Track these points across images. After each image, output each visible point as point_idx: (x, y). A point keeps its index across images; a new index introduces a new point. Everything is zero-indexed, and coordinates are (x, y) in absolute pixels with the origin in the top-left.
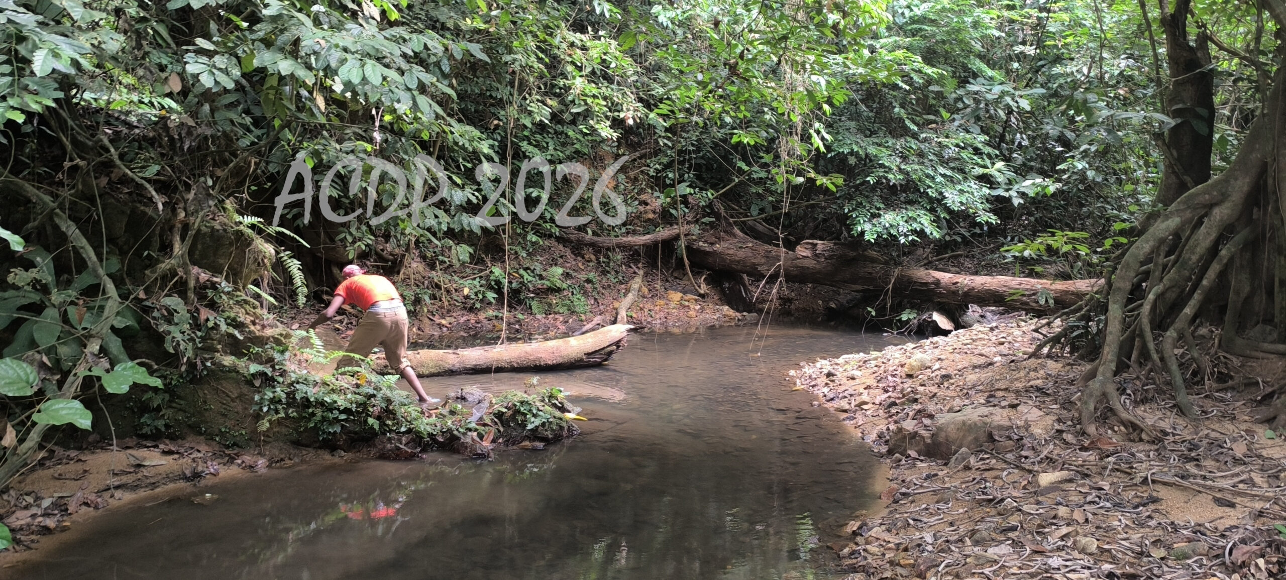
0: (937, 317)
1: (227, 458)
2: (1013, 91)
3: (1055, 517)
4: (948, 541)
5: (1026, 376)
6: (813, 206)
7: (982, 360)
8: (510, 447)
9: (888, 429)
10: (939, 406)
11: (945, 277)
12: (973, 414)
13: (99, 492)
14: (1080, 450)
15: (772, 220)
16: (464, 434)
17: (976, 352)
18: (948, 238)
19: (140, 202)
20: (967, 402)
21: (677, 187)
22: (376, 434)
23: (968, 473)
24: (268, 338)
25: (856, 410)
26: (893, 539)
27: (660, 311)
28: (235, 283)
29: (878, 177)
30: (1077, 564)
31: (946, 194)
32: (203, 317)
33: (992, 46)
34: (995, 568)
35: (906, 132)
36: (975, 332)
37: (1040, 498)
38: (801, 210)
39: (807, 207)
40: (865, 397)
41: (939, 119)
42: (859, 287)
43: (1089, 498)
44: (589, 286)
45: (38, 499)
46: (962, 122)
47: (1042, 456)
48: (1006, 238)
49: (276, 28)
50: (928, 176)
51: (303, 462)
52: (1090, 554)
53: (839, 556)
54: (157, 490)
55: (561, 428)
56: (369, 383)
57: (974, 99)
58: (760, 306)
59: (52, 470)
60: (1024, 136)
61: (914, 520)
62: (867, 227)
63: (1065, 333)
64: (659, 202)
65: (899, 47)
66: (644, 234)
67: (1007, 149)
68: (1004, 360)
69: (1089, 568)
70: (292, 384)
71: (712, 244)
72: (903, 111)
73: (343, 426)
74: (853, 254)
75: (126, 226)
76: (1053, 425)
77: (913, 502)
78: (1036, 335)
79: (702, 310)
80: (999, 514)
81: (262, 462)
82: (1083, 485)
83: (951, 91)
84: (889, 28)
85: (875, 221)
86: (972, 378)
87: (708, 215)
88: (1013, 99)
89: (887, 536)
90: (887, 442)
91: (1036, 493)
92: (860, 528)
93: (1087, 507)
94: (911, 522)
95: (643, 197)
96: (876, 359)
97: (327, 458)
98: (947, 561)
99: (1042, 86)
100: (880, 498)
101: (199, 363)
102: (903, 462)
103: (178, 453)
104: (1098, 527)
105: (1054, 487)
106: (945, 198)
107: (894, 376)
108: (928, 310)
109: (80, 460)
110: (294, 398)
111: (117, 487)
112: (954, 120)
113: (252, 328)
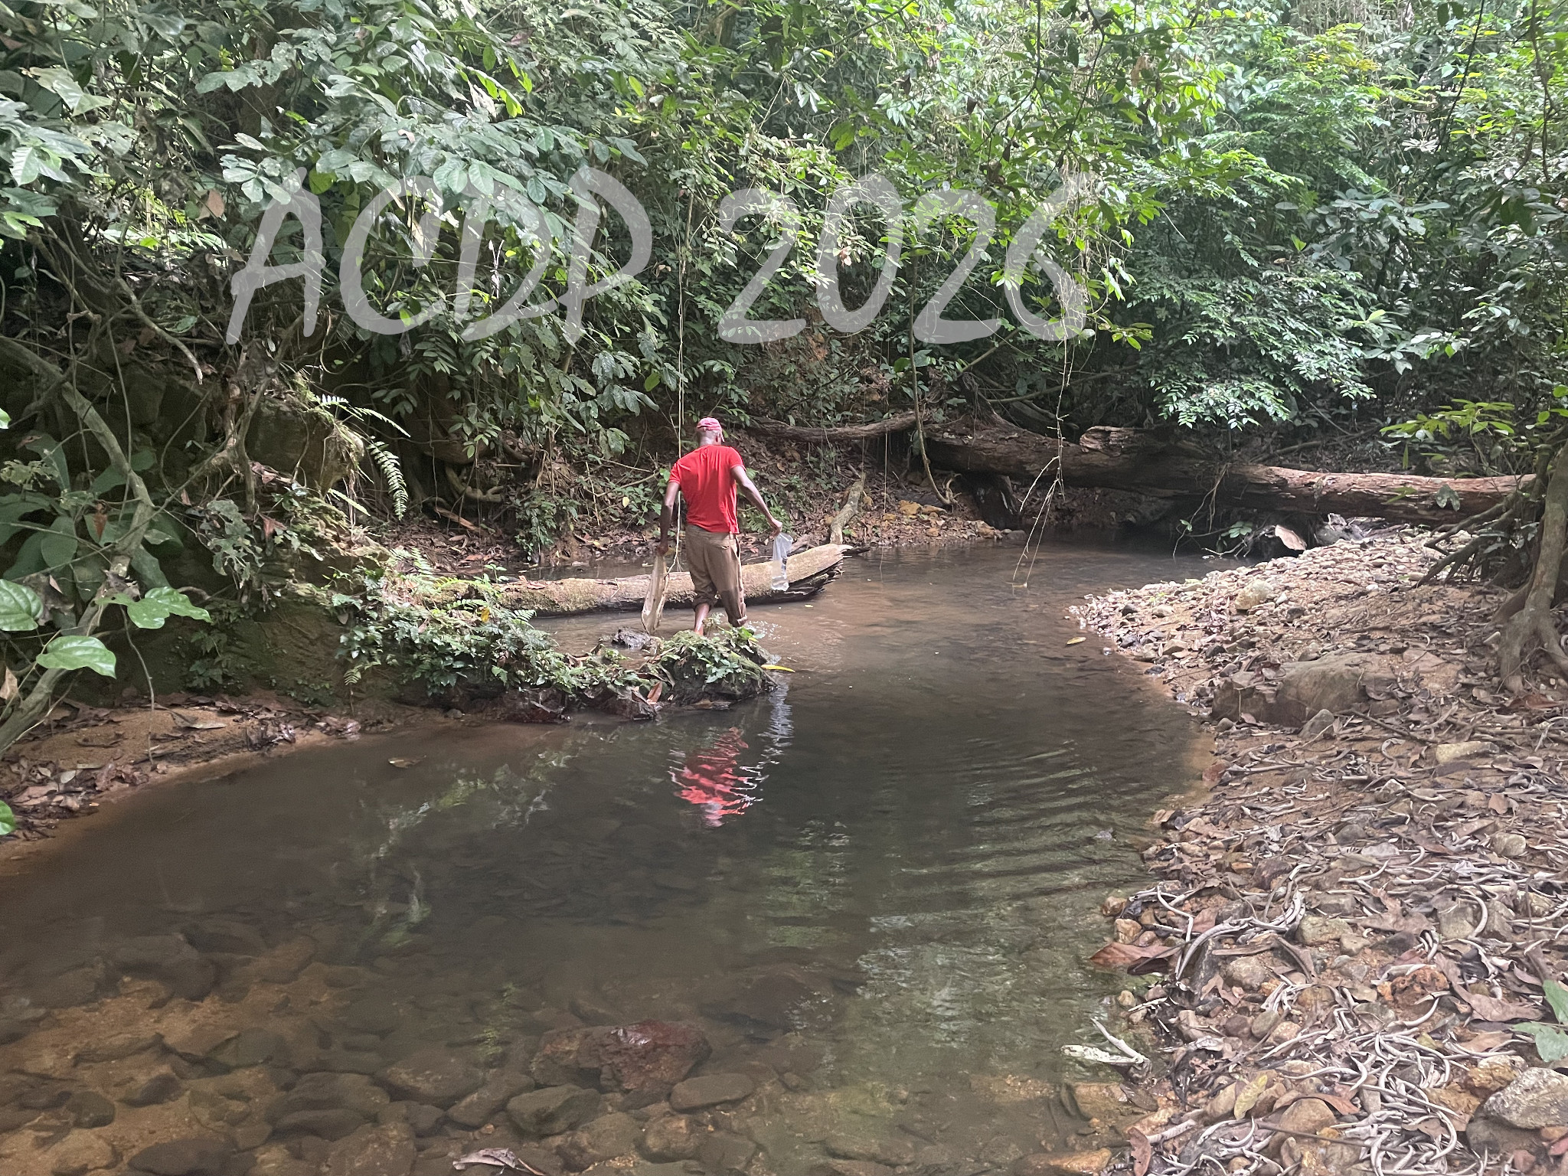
0: (1280, 532)
1: (305, 720)
2: (1400, 207)
3: (1461, 806)
4: (1301, 838)
5: (1415, 610)
6: (1104, 380)
7: (1350, 589)
8: (685, 707)
9: (1212, 684)
10: (1286, 652)
11: (1294, 476)
12: (1339, 660)
13: (137, 765)
14: (1498, 712)
15: (1046, 402)
16: (622, 689)
17: (1341, 577)
18: (1298, 423)
19: (178, 374)
20: (1327, 646)
21: (914, 356)
22: (504, 689)
23: (1330, 744)
24: (357, 559)
25: (1165, 660)
26: (1221, 835)
27: (889, 527)
28: (311, 485)
29: (1200, 334)
30: (1497, 872)
31: (1299, 358)
32: (268, 530)
33: (1370, 141)
34: (1372, 875)
35: (1242, 269)
36: (1338, 550)
37: (1438, 779)
38: (1087, 386)
39: (1096, 381)
40: (1178, 642)
41: (1290, 251)
42: (1170, 492)
43: (1513, 780)
44: (791, 495)
45: (58, 772)
46: (1324, 253)
47: (1441, 720)
48: (1384, 420)
49: (349, 120)
50: (1272, 332)
51: (407, 725)
52: (1515, 858)
53: (1142, 857)
54: (214, 761)
55: (754, 682)
56: (494, 620)
57: (1342, 220)
58: (1029, 521)
59: (75, 735)
60: (1414, 275)
61: (1251, 808)
62: (1183, 406)
63: (1474, 548)
64: (888, 377)
65: (1233, 146)
66: (867, 424)
67: (1388, 293)
68: (1382, 588)
69: (1515, 877)
70: (390, 621)
71: (962, 435)
72: (1237, 238)
73: (459, 678)
74: (1161, 445)
75: (161, 408)
76: (1457, 678)
77: (1248, 784)
78: (1431, 551)
79: (948, 525)
80: (1378, 801)
81: (352, 725)
82: (1503, 761)
83: (1308, 210)
84: (1220, 119)
85: (1193, 398)
86: (1335, 612)
87: (957, 395)
88: (1400, 219)
89: (1211, 830)
90: (1209, 703)
91: (1434, 772)
92: (1172, 818)
93: (1508, 792)
94: (1247, 811)
95: (866, 372)
96: (1193, 589)
97: (437, 717)
98: (1301, 865)
99: (1442, 199)
100: (1201, 778)
101: (265, 592)
102: (1234, 729)
103: (240, 713)
104: (1527, 820)
105: (1460, 764)
106: (1296, 362)
107: (1220, 612)
108: (1268, 523)
109: (112, 721)
110: (394, 640)
111: (161, 757)
112: (1312, 252)
113: (335, 545)
